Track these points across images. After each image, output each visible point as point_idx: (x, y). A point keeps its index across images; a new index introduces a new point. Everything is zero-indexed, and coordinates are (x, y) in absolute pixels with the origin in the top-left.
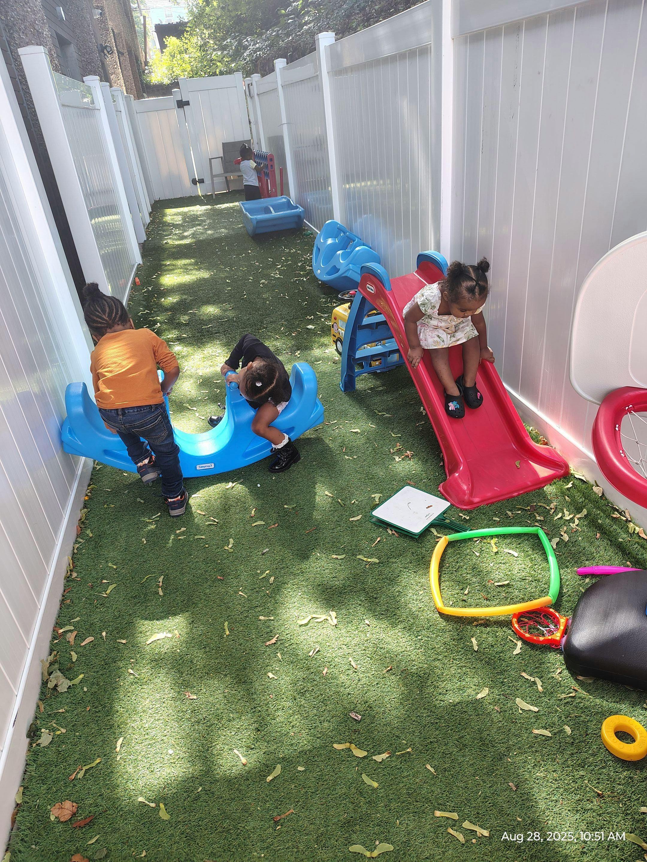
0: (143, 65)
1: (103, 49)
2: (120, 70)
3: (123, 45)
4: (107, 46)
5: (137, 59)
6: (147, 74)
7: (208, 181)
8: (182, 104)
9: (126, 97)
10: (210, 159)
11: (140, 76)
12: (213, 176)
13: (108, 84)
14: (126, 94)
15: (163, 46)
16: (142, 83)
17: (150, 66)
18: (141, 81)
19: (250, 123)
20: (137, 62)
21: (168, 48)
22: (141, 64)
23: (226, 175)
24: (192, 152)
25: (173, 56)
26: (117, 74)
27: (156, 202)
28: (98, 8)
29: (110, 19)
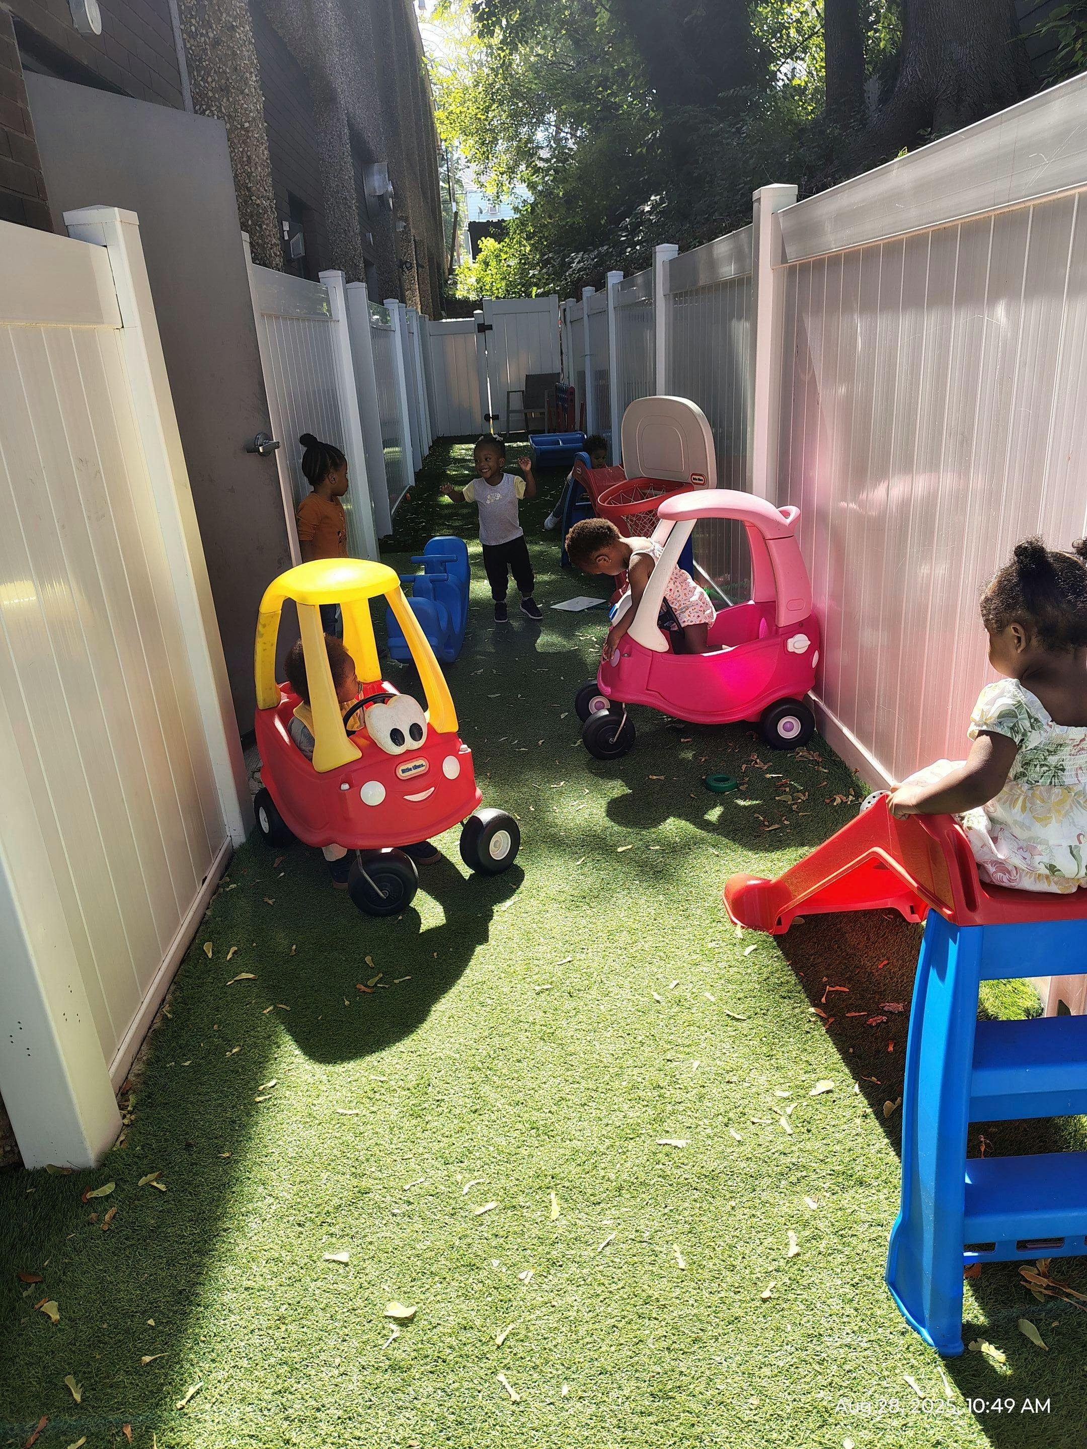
0: (447, 273)
1: (402, 264)
2: (417, 286)
3: (424, 254)
4: (407, 262)
5: (439, 266)
6: (450, 284)
7: (503, 418)
8: (483, 328)
9: (420, 317)
10: (508, 392)
11: (440, 288)
12: (509, 412)
13: (404, 305)
14: (420, 314)
15: (476, 251)
16: (442, 297)
17: (457, 275)
18: (441, 294)
19: (562, 353)
20: (439, 271)
21: (482, 253)
22: (444, 273)
23: (526, 411)
24: (488, 384)
25: (487, 264)
26: (413, 291)
27: (439, 438)
28: (401, 218)
29: (414, 228)
